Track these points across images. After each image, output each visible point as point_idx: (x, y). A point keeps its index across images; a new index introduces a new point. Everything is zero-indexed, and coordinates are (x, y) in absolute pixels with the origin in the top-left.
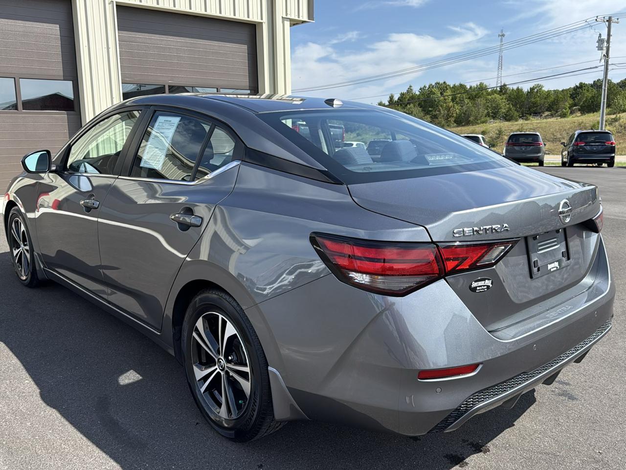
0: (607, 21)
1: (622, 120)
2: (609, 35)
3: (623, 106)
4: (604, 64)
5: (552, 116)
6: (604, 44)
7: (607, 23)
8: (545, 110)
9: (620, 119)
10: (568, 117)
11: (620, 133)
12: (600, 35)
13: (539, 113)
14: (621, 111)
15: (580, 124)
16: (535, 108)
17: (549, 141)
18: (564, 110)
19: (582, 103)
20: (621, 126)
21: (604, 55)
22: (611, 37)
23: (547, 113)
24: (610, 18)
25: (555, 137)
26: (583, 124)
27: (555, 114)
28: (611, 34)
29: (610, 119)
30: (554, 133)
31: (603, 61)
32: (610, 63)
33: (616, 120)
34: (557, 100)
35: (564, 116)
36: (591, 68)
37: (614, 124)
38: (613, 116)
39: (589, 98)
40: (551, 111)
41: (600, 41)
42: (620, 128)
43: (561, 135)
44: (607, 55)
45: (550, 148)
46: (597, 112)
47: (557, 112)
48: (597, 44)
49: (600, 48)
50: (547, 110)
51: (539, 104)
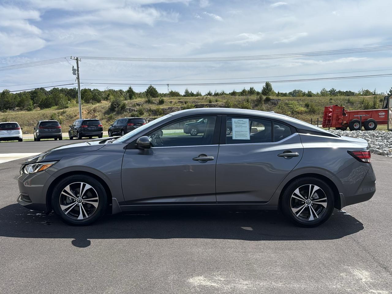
0: (76, 59)
1: (67, 112)
2: (78, 67)
3: (65, 105)
4: (77, 83)
5: (21, 110)
6: (76, 71)
7: (76, 61)
8: (15, 106)
9: (66, 112)
10: (33, 111)
11: (68, 120)
12: (73, 66)
13: (12, 108)
14: (64, 107)
15: (43, 115)
16: (9, 105)
17: (26, 125)
18: (29, 106)
19: (39, 103)
20: (68, 116)
21: (77, 78)
22: (79, 69)
23: (17, 108)
24: (77, 58)
25: (29, 123)
26: (45, 115)
27: (23, 109)
28: (79, 67)
29: (61, 112)
30: (29, 120)
31: (77, 81)
32: (80, 82)
33: (64, 113)
34: (23, 100)
35: (30, 110)
36: (70, 84)
37: (63, 115)
38: (62, 110)
39: (44, 99)
40: (20, 107)
41: (74, 70)
42: (67, 117)
43: (33, 121)
44: (78, 78)
45: (28, 130)
46: (50, 108)
47: (24, 107)
48: (72, 72)
49: (74, 74)
50: (17, 106)
51: (11, 103)
